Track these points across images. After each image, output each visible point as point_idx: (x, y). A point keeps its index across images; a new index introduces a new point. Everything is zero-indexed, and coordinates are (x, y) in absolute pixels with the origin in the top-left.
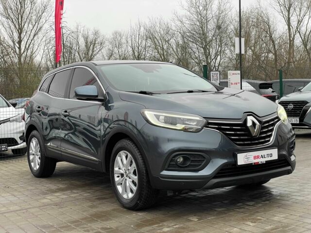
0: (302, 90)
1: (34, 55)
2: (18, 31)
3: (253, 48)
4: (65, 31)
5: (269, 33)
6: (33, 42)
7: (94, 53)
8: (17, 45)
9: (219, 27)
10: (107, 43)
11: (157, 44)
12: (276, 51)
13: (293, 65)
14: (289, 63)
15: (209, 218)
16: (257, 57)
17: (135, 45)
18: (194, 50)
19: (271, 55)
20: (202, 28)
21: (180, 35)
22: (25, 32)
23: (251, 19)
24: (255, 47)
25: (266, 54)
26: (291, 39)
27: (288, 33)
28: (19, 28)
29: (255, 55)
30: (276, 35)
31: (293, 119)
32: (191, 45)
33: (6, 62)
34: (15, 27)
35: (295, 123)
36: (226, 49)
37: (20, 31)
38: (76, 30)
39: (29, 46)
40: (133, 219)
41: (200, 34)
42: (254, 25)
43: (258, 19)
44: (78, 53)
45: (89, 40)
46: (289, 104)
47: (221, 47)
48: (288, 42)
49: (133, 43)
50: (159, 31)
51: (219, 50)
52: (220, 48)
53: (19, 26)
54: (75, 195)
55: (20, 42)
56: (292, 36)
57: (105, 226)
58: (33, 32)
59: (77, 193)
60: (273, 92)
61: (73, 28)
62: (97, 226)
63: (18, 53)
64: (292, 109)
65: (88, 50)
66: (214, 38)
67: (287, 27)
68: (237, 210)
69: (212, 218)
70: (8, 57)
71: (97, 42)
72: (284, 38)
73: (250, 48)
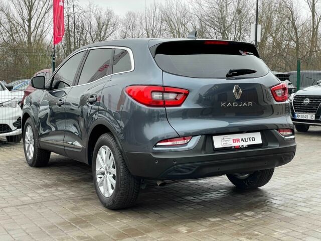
0: (320, 84)
1: (44, 34)
2: (28, 8)
3: (274, 35)
4: (77, 10)
5: (291, 19)
6: (43, 20)
7: (107, 34)
8: (27, 22)
9: (239, 11)
10: (120, 25)
11: (173, 27)
12: (298, 39)
13: (315, 55)
14: (311, 52)
15: (200, 231)
16: (278, 44)
17: (150, 27)
18: (212, 34)
19: (292, 43)
20: (221, 11)
21: (197, 18)
22: (35, 9)
23: (273, 4)
24: (276, 35)
25: (288, 42)
26: (315, 26)
27: (312, 21)
28: (29, 6)
29: (276, 43)
30: (298, 22)
31: (309, 115)
32: (208, 29)
33: (14, 40)
34: (25, 3)
35: (311, 119)
36: (246, 34)
37: (30, 8)
38: (88, 9)
39: (39, 24)
40: (116, 227)
41: (219, 18)
42: (276, 11)
43: (280, 4)
44: (90, 34)
45: (102, 20)
46: (305, 98)
47: (240, 32)
48: (312, 29)
49: (147, 26)
50: (176, 13)
51: (238, 36)
52: (239, 34)
53: (29, 3)
54: (60, 193)
55: (29, 20)
56: (316, 23)
57: (82, 235)
58: (44, 9)
59: (62, 191)
60: (289, 84)
61: (85, 8)
62: (75, 233)
63: (28, 31)
64: (309, 105)
65: (100, 31)
66: (233, 23)
67: (311, 14)
68: (234, 221)
69: (204, 230)
70: (17, 35)
71: (110, 23)
72: (307, 25)
73: (271, 35)
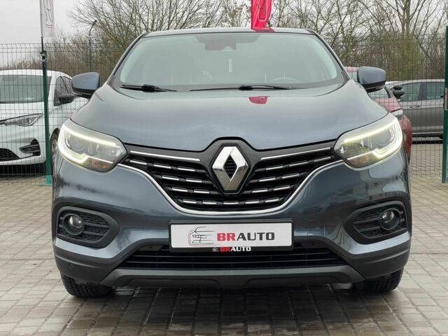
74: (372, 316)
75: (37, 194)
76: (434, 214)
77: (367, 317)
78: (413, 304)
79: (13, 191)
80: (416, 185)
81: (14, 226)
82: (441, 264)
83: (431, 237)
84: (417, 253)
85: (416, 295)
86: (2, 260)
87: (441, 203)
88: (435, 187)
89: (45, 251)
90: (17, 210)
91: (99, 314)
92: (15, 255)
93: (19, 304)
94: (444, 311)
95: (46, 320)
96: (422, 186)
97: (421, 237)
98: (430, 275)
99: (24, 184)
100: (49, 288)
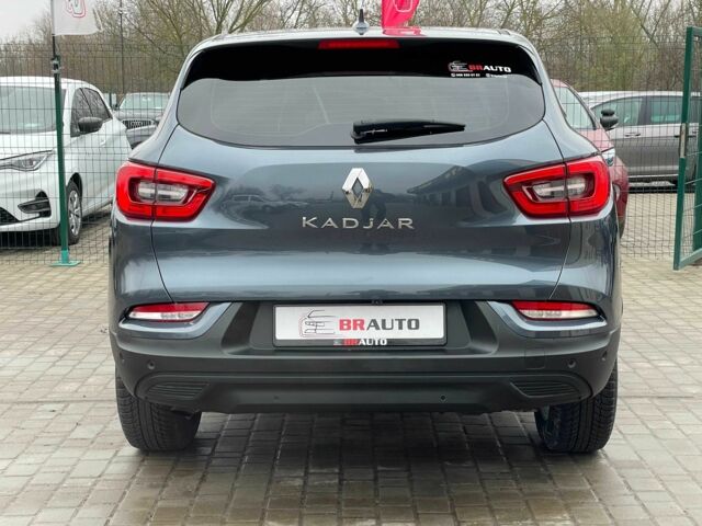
74: (567, 507)
75: (49, 281)
76: (662, 326)
77: (560, 512)
78: (630, 488)
79: (10, 275)
80: (633, 272)
81: (17, 340)
82: (671, 415)
83: (657, 367)
84: (635, 397)
85: (634, 472)
86: (2, 402)
87: (671, 304)
88: (662, 274)
89: (67, 388)
90: (18, 312)
91: (156, 502)
92: (21, 393)
93: (32, 482)
94: (676, 500)
95: (77, 511)
96: (643, 272)
97: (641, 368)
98: (655, 437)
99: (27, 263)
100: (77, 453)
